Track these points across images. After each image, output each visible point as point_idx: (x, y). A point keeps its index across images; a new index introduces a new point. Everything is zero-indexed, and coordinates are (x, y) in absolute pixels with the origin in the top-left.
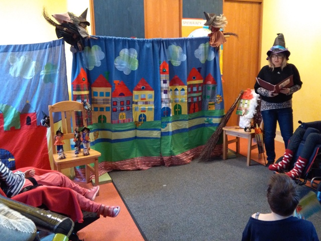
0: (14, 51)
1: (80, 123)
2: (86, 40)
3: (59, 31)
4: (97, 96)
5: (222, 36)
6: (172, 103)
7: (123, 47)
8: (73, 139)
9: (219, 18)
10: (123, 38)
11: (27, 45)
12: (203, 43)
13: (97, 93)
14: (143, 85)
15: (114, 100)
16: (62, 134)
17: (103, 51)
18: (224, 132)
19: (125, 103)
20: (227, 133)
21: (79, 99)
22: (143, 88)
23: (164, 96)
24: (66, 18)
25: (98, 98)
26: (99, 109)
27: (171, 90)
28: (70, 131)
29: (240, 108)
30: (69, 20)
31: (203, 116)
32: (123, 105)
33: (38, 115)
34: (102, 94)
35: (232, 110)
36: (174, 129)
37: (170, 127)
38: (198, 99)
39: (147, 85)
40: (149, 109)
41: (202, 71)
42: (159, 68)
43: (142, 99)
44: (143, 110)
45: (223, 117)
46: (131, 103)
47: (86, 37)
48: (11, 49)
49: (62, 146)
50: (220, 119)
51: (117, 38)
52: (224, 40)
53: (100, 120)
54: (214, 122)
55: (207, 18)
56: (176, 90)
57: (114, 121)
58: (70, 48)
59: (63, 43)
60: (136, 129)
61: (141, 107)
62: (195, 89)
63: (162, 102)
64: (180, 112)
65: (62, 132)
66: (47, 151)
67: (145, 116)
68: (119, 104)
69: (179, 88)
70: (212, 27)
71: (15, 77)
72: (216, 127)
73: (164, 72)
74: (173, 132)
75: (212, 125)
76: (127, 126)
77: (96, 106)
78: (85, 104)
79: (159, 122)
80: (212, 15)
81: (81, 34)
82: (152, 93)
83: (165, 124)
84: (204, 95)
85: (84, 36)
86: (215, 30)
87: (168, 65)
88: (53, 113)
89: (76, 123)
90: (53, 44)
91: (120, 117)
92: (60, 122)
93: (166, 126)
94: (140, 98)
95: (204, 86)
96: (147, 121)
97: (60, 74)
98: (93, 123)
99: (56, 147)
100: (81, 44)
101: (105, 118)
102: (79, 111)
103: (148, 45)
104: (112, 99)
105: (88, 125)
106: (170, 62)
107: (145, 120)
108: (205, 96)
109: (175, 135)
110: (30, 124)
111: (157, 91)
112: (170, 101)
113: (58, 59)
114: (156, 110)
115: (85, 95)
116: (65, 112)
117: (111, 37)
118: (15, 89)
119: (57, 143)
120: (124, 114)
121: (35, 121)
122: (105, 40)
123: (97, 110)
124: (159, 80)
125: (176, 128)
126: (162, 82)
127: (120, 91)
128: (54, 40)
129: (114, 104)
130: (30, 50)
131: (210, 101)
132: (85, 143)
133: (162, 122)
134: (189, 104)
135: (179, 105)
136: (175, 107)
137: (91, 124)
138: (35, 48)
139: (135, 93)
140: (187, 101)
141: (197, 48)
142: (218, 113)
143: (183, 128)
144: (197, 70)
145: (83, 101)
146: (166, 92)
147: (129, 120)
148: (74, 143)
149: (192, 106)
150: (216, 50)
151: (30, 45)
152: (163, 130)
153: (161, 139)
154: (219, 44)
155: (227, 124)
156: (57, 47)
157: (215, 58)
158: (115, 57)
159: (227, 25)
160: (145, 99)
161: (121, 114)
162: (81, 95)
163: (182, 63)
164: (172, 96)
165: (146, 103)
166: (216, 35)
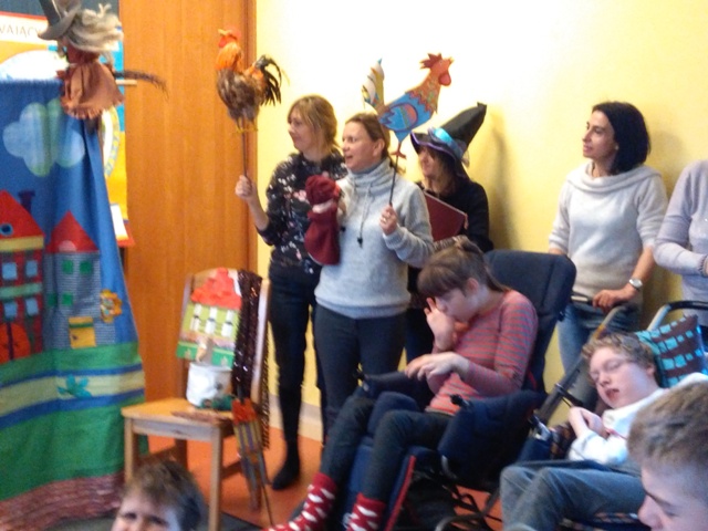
5: (108, 80)
9: (91, 18)
12: (37, 100)
18: (128, 424)
29: (190, 333)
31: (53, 373)
38: (22, 309)
41: (38, 203)
50: (117, 378)
52: (117, 96)
54: (95, 393)
62: (10, 272)
70: (70, 47)
75: (88, 401)
80: (66, 5)
84: (50, 291)
86: (81, 58)
95: (48, 258)
108: (55, 296)
131: (75, 315)
141: (14, 116)
142: (107, 355)
144: (18, 201)
150: (91, 130)
154: (97, 110)
157: (86, 160)
166: (87, 75)
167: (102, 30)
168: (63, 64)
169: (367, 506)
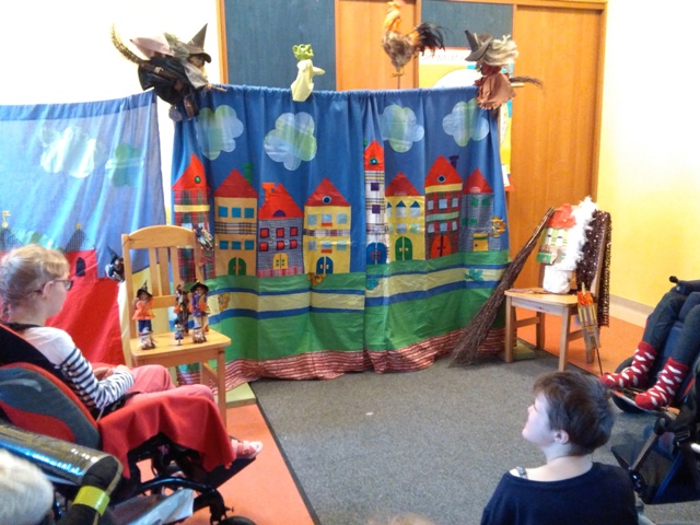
0: (50, 116)
1: (188, 272)
2: (203, 95)
3: (145, 75)
4: (226, 216)
5: (506, 84)
6: (391, 233)
7: (284, 110)
8: (172, 309)
9: (498, 44)
10: (283, 90)
11: (77, 105)
12: (463, 100)
13: (226, 209)
14: (326, 193)
15: (262, 225)
16: (150, 296)
17: (239, 117)
18: (508, 300)
19: (287, 233)
20: (514, 304)
21: (187, 222)
22: (327, 200)
23: (372, 218)
24: (160, 45)
25: (229, 219)
26: (230, 245)
27: (389, 206)
28: (166, 291)
29: (547, 246)
30: (166, 49)
31: (462, 265)
32: (283, 237)
33: (101, 255)
34: (236, 212)
35: (526, 252)
36: (395, 292)
37: (387, 287)
38: (450, 227)
39: (335, 194)
40: (340, 247)
41: (460, 163)
42: (362, 155)
43: (323, 225)
44: (327, 249)
45: (507, 266)
46: (300, 232)
47: (202, 88)
48: (44, 113)
49: (149, 322)
50: (500, 271)
51: (270, 90)
52: (511, 94)
53: (232, 270)
54: (486, 279)
55: (473, 45)
56: (401, 205)
57: (261, 271)
58: (168, 112)
59: (154, 101)
60: (311, 289)
61: (322, 243)
62: (443, 204)
63: (368, 230)
64: (409, 256)
65: (150, 291)
66: (119, 334)
67: (330, 262)
68: (273, 235)
69: (408, 200)
70: (484, 65)
71: (52, 174)
72: (489, 289)
73: (373, 166)
74: (392, 299)
75: (481, 284)
76: (292, 282)
77: (225, 237)
78: (199, 234)
79: (361, 276)
80: (483, 38)
81: (190, 79)
82: (346, 211)
83: (373, 281)
84: (463, 216)
85: (197, 84)
86: (490, 71)
87: (382, 148)
88: (131, 252)
89: (181, 273)
90: (132, 104)
91: (275, 263)
92: (147, 271)
93: (376, 284)
94: (319, 221)
95: (464, 196)
96: (335, 272)
97: (147, 166)
98: (217, 275)
99: (137, 323)
100: (193, 104)
101: (242, 263)
102: (188, 247)
103: (339, 106)
104: (258, 224)
105: (205, 279)
106: (387, 144)
107: (330, 271)
108: (466, 220)
109: (396, 306)
110: (83, 274)
111: (358, 209)
112: (386, 230)
113: (143, 135)
114: (355, 249)
115: (201, 213)
116: (157, 249)
117: (258, 88)
118: (52, 198)
119: (140, 315)
120: (284, 256)
121: (95, 268)
122: (245, 92)
123: (227, 248)
124: (362, 184)
125: (400, 291)
126: (369, 187)
127: (275, 206)
128: (136, 93)
129: (264, 234)
130: (84, 115)
131: (478, 232)
132: (198, 316)
133: (368, 277)
134: (430, 237)
135: (407, 240)
136: (398, 244)
137: (213, 276)
138: (95, 112)
139: (310, 210)
140: (424, 229)
141: (449, 111)
142: (494, 257)
143: (415, 289)
144: (449, 162)
145: (195, 227)
146: (376, 210)
147: (295, 270)
148: (174, 316)
149: (437, 243)
150: (493, 116)
151: (85, 104)
152: (371, 293)
153: (365, 312)
154: (498, 104)
155: (516, 283)
156: (140, 109)
157: (489, 135)
158: (267, 132)
159: (516, 60)
160: (330, 224)
161: (277, 256)
162: (192, 213)
163: (415, 145)
164: (390, 219)
165: (334, 233)
166: (493, 82)
167: (505, 51)
168: (479, 76)
169: (675, 367)
